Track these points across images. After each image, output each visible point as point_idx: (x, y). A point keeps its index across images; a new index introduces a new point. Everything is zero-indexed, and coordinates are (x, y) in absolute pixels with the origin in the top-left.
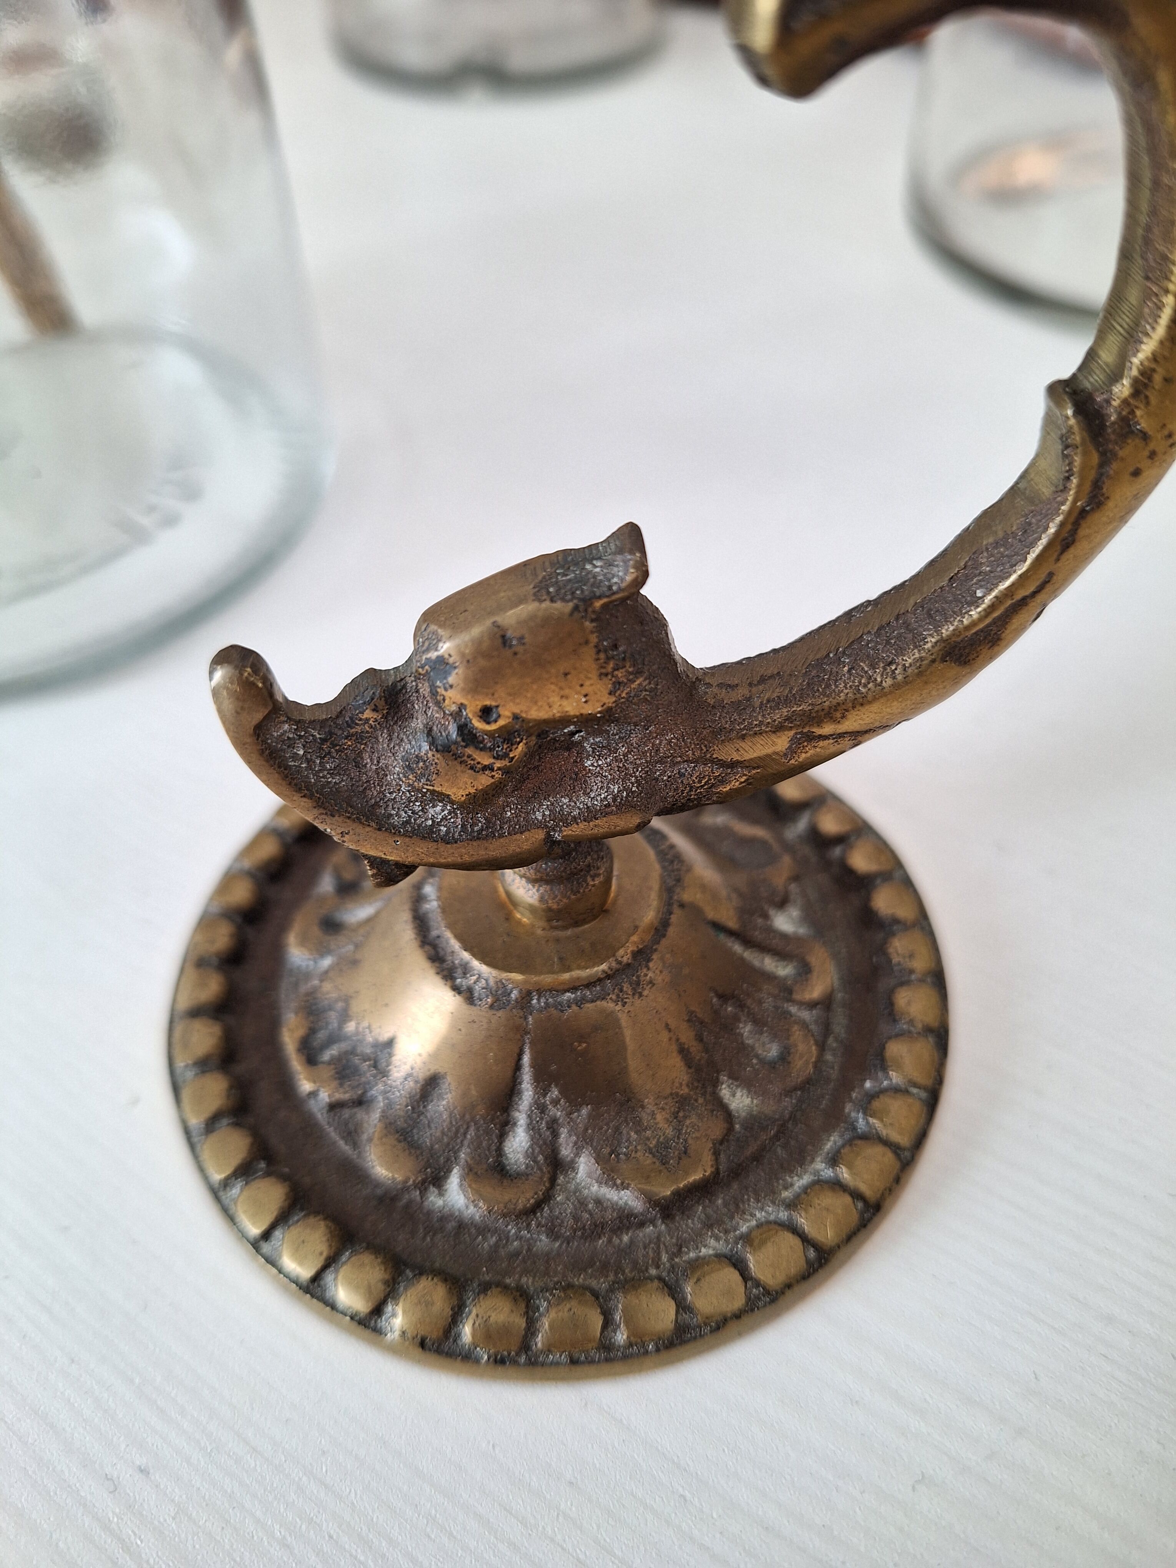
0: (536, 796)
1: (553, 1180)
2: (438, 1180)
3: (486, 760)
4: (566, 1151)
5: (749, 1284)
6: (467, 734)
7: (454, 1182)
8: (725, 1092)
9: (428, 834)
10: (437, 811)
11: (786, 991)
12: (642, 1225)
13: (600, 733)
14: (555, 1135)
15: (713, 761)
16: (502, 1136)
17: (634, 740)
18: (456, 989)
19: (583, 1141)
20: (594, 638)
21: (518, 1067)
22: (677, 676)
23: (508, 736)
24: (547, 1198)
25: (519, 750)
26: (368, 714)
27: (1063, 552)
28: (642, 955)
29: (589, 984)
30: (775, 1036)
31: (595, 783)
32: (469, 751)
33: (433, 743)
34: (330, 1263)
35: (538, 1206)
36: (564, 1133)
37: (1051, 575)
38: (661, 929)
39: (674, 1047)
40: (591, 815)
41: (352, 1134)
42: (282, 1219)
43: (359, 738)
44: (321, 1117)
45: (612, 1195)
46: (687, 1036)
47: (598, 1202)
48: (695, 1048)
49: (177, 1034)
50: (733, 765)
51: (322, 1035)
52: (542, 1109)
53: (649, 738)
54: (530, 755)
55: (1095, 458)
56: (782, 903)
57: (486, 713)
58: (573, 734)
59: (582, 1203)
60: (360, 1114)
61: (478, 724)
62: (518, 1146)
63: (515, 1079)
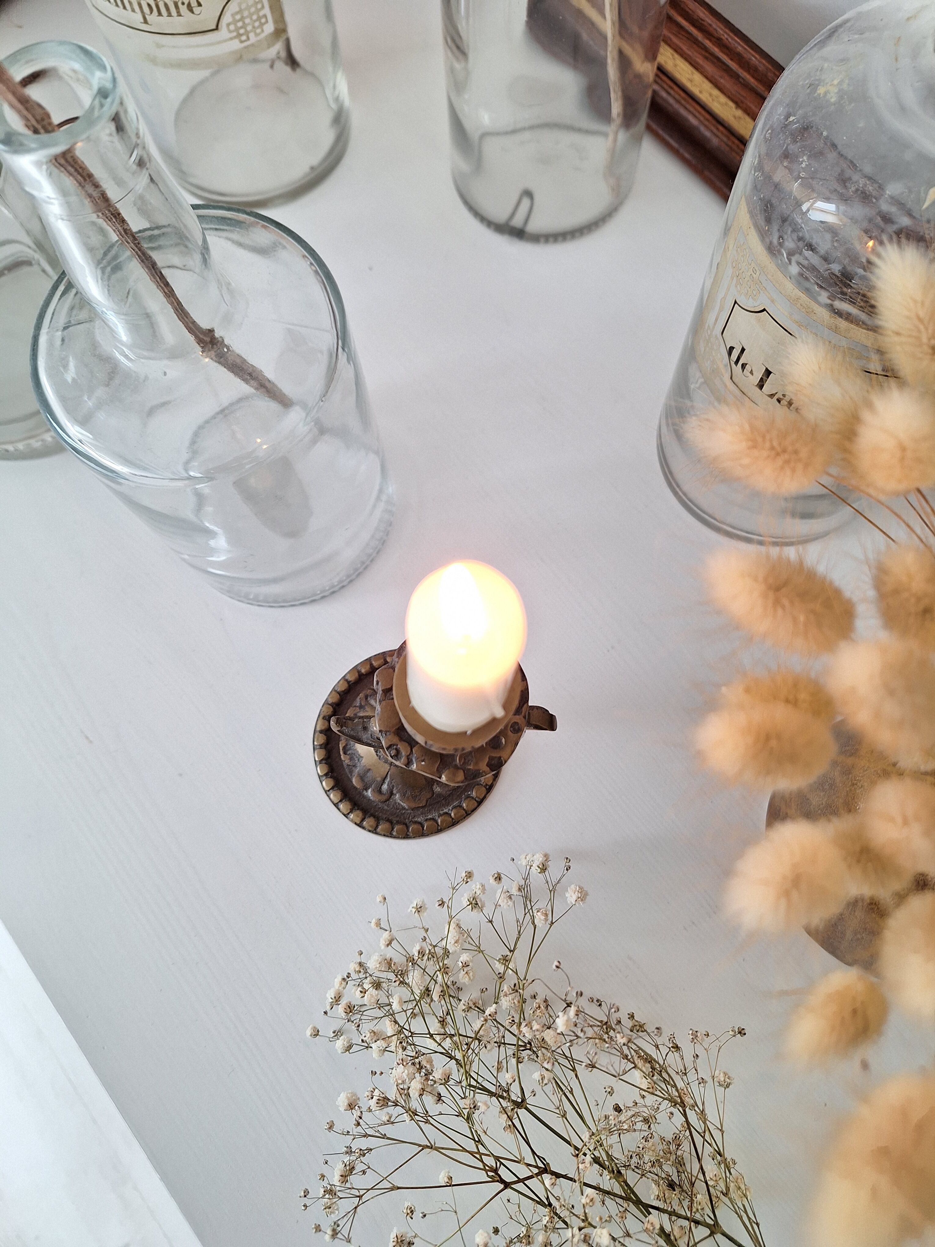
1: (390, 797)
2: (367, 789)
4: (394, 792)
5: (422, 829)
7: (370, 791)
12: (407, 810)
14: (393, 789)
16: (382, 785)
19: (399, 791)
21: (387, 774)
24: (388, 800)
34: (341, 801)
35: (386, 801)
36: (395, 788)
41: (351, 772)
42: (332, 788)
44: (345, 766)
45: (402, 804)
47: (399, 804)
49: (316, 736)
51: (349, 746)
52: (391, 783)
59: (396, 803)
60: (353, 768)
62: (385, 787)
63: (387, 776)
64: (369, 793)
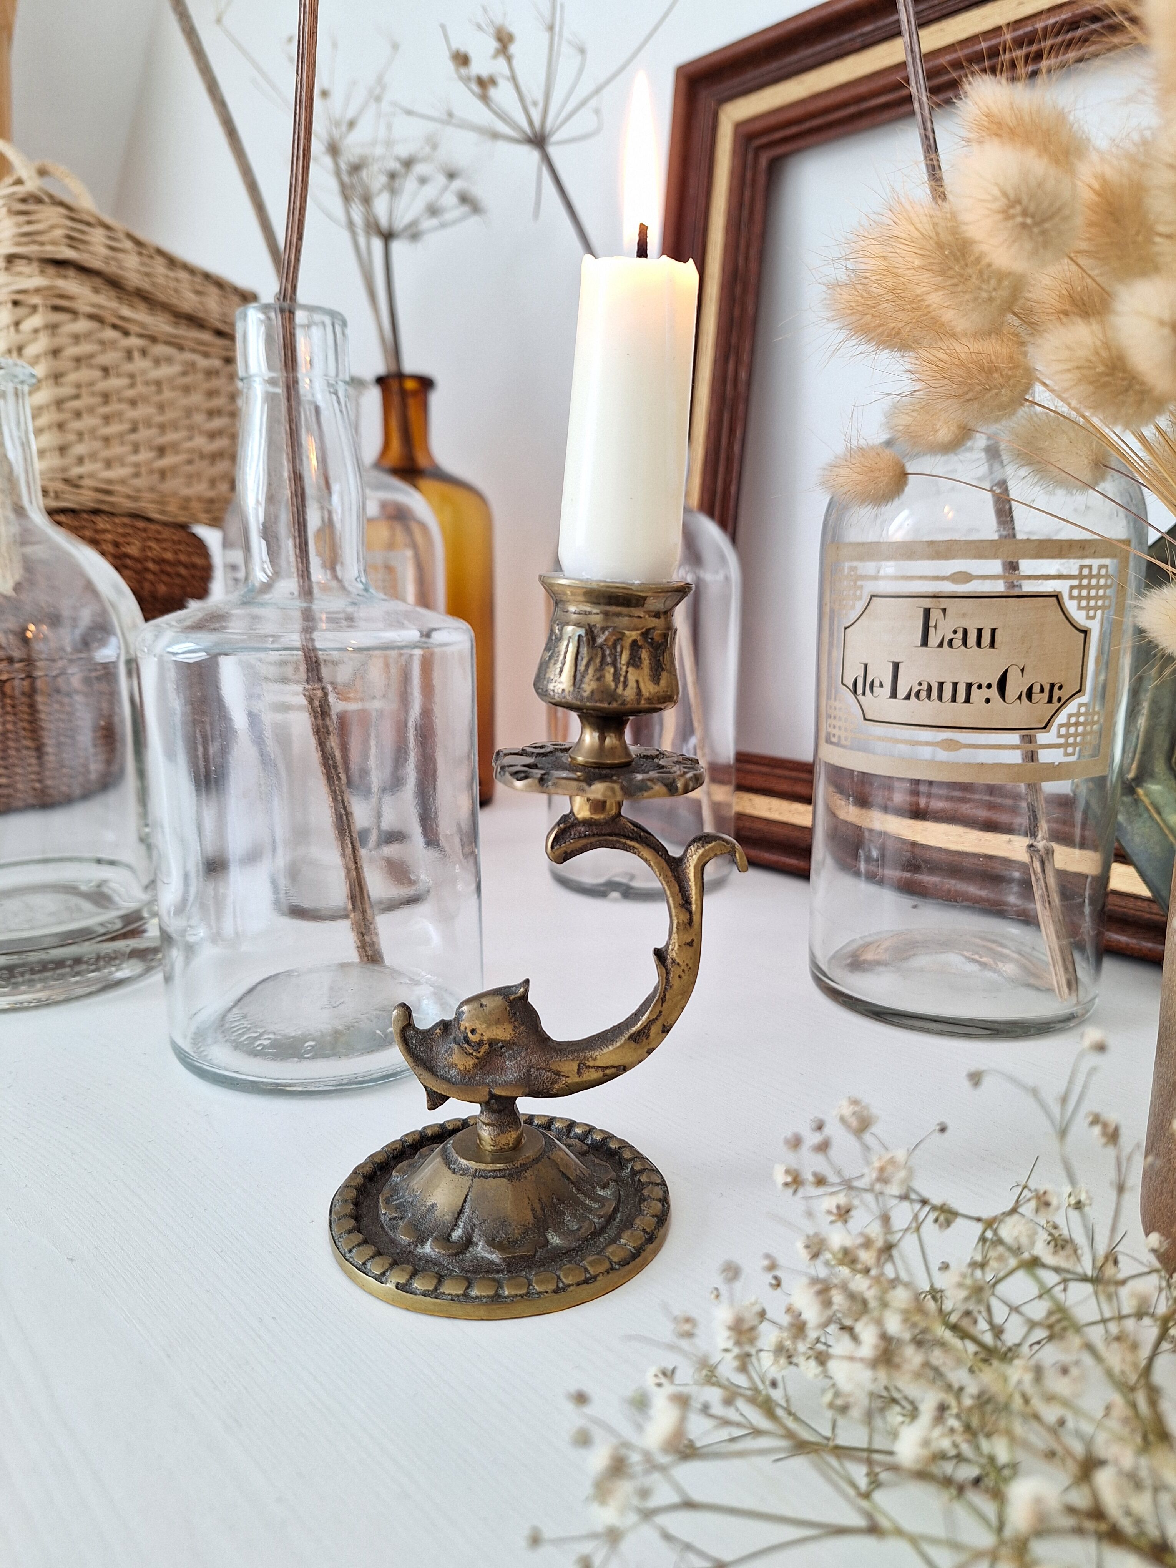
0: (488, 1073)
1: (467, 1248)
2: (423, 1242)
3: (471, 1051)
4: (475, 1239)
5: (531, 1287)
6: (467, 1041)
7: (429, 1243)
8: (549, 1236)
9: (448, 1081)
10: (453, 1072)
11: (590, 1210)
12: (498, 1272)
13: (512, 1049)
14: (473, 1231)
15: (550, 1070)
16: (453, 1229)
17: (523, 1055)
18: (450, 1168)
19: (484, 1234)
20: (508, 1008)
21: (465, 1201)
22: (537, 1031)
23: (480, 1043)
24: (463, 1252)
25: (482, 1050)
26: (438, 1031)
27: (663, 1003)
28: (524, 1167)
29: (499, 1170)
30: (578, 1223)
31: (509, 1072)
32: (466, 1045)
33: (455, 1043)
35: (458, 1253)
36: (476, 1231)
37: (661, 1012)
38: (536, 1160)
39: (529, 1207)
40: (506, 1084)
41: (394, 1228)
43: (433, 1040)
44: (385, 1221)
45: (489, 1256)
46: (537, 1206)
47: (482, 1257)
48: (539, 1212)
50: (558, 1074)
51: (395, 1196)
52: (471, 1220)
53: (527, 1055)
54: (487, 1054)
55: (664, 971)
56: (605, 1186)
57: (473, 1031)
58: (502, 1048)
59: (476, 1257)
60: (400, 1220)
61: (470, 1035)
62: (457, 1234)
63: (463, 1206)
64: (428, 1249)
